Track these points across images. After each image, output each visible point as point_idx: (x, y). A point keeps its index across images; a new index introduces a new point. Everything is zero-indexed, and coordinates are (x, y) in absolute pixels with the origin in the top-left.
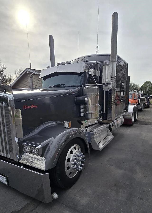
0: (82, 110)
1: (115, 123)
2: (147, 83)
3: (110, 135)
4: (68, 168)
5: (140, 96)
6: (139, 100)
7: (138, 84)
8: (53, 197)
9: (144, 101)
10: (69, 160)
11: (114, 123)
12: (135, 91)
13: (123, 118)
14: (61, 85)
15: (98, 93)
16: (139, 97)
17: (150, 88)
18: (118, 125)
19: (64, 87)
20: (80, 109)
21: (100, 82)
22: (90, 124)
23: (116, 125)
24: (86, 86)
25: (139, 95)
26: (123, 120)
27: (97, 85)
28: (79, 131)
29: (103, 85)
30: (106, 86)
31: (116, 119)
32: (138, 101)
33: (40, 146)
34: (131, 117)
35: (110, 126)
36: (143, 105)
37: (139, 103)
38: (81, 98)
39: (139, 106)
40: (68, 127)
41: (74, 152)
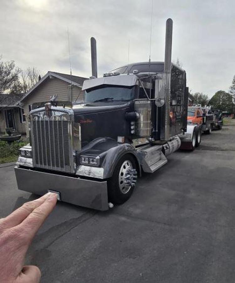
0: (132, 127)
1: (170, 145)
2: (220, 93)
3: (164, 159)
4: (122, 182)
5: (206, 112)
6: (205, 117)
7: (206, 95)
8: (109, 206)
9: (212, 119)
10: (122, 174)
11: (168, 145)
12: (199, 106)
13: (179, 140)
14: (109, 99)
15: (150, 108)
16: (204, 115)
17: (224, 100)
18: (173, 148)
19: (113, 101)
20: (131, 125)
21: (153, 96)
22: (140, 143)
23: (171, 148)
24: (137, 101)
25: (204, 112)
26: (180, 143)
27: (150, 101)
28: (131, 148)
29: (155, 100)
30: (159, 101)
31: (170, 141)
32: (203, 119)
33: (98, 157)
34: (190, 140)
35: (163, 147)
36: (211, 126)
37: (205, 122)
38: (132, 113)
39: (205, 126)
40: (121, 141)
41: (127, 167)
